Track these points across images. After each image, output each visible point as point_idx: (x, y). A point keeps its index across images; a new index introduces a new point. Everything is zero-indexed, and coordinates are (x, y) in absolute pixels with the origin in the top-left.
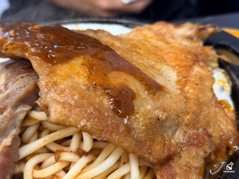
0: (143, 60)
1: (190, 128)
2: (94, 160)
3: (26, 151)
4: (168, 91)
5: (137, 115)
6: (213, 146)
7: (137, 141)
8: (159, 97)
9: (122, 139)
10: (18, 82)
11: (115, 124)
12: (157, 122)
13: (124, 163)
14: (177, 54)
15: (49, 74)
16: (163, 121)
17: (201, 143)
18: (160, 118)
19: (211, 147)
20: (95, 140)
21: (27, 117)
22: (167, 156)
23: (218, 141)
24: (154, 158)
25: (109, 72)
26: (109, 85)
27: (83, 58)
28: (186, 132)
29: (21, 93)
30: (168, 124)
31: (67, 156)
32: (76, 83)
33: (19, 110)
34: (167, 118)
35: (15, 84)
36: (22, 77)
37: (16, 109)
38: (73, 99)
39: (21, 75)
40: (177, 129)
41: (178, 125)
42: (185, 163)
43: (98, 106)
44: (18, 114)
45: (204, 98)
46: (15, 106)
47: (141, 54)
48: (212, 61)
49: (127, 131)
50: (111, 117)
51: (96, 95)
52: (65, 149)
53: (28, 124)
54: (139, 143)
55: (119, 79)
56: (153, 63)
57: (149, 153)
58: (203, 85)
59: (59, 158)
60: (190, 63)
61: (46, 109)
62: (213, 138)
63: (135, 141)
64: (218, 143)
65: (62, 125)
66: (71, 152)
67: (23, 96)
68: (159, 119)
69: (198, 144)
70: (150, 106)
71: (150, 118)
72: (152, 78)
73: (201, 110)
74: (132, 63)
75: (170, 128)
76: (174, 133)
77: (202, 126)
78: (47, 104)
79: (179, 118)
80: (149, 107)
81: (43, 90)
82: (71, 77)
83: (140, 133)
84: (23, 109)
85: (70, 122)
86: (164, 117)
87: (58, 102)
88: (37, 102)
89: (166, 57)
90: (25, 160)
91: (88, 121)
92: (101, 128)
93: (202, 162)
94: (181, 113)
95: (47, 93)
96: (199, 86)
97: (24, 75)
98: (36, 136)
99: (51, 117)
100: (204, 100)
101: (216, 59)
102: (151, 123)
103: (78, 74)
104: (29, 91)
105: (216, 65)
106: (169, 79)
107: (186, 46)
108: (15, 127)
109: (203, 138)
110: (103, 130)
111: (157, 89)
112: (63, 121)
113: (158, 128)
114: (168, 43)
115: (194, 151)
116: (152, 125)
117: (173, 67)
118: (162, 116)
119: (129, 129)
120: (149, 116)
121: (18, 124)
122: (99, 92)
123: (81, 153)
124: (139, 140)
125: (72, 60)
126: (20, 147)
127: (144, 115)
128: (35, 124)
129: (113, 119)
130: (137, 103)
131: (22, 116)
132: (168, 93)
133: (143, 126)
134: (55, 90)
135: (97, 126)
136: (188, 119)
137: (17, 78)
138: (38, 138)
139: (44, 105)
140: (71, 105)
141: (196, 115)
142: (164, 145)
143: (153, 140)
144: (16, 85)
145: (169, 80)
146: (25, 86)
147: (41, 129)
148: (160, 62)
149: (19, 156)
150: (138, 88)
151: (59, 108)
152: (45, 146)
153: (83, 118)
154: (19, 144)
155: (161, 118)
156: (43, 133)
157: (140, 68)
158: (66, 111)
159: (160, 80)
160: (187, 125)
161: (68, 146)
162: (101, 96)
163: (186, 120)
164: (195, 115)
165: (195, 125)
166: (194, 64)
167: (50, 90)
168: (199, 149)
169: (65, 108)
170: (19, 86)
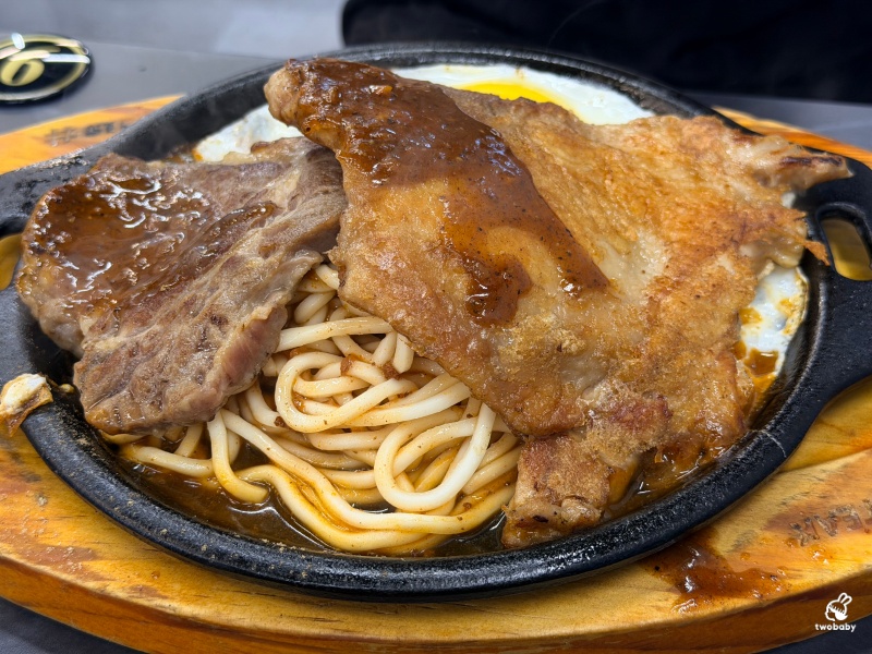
0: (602, 210)
1: (629, 386)
2: (411, 393)
3: (293, 338)
4: (617, 295)
5: (514, 329)
6: (667, 437)
7: (497, 378)
8: (585, 305)
9: (467, 366)
10: (315, 200)
11: (462, 334)
12: (553, 355)
13: (469, 416)
14: (698, 212)
15: (365, 204)
16: (570, 355)
17: (640, 422)
18: (564, 346)
19: (660, 437)
20: (416, 356)
21: (311, 275)
22: (554, 427)
23: (683, 430)
24: (523, 422)
25: (492, 225)
26: (479, 252)
27: (450, 184)
28: (616, 392)
29: (310, 225)
30: (580, 364)
31: (363, 370)
32: (413, 233)
33: (298, 258)
34: (581, 353)
35: (308, 203)
36: (326, 192)
37: (293, 255)
38: (396, 265)
39: (325, 188)
40: (599, 381)
41: (605, 374)
42: (588, 451)
43: (439, 291)
44: (294, 265)
45: (697, 333)
46: (294, 250)
47: (605, 195)
48: (785, 249)
49: (482, 355)
50: (459, 318)
51: (445, 268)
52: (365, 355)
53: (310, 288)
54: (501, 385)
55: (507, 245)
56: (624, 222)
57: (516, 409)
58: (714, 302)
59: (347, 369)
60: (716, 244)
61: (342, 269)
62: (673, 420)
63: (493, 378)
64: (681, 435)
65: (361, 308)
66: (374, 364)
67: (312, 232)
68: (559, 349)
69: (633, 422)
70: (553, 317)
71: (541, 342)
72: (596, 259)
73: (675, 354)
74: (560, 216)
75: (584, 373)
76: (590, 386)
77: (660, 389)
78: (345, 261)
79: (612, 360)
80: (549, 319)
81: (345, 233)
82: (406, 219)
83: (510, 365)
84: (306, 259)
85: (376, 307)
86: (574, 348)
87: (366, 262)
88: (329, 252)
89: (665, 214)
90: (287, 355)
91: (409, 314)
92: (430, 334)
93: (630, 460)
94: (621, 349)
95: (350, 240)
96: (700, 302)
97: (330, 188)
98: (322, 315)
99: (345, 288)
100: (696, 337)
101: (797, 248)
102: (539, 353)
103: (425, 217)
104: (325, 225)
105: (791, 260)
106: (643, 269)
107: (739, 196)
108: (284, 289)
109: (650, 413)
110: (433, 339)
111: (589, 287)
112: (365, 301)
113: (553, 366)
114: (697, 178)
115: (616, 433)
116: (541, 356)
117: (669, 242)
118: (570, 345)
119: (487, 352)
120: (539, 338)
121: (291, 283)
122: (454, 263)
123: (389, 372)
124: (504, 378)
125: (424, 182)
126: (284, 328)
127: (529, 333)
128: (324, 293)
129: (462, 323)
130: (526, 304)
131: (300, 271)
132: (615, 299)
133: (518, 353)
134: (368, 239)
135: (424, 329)
136: (630, 367)
137: (316, 191)
138: (325, 321)
139: (340, 262)
140: (387, 277)
141: (656, 363)
142: (556, 404)
143: (534, 388)
144: (308, 206)
145: (644, 272)
146: (321, 213)
147: (333, 304)
148: (645, 223)
149: (278, 344)
150: (546, 274)
151: (365, 275)
152: (330, 339)
153: (401, 307)
154: (283, 322)
155: (566, 348)
156: (336, 314)
157: (575, 230)
158: (375, 285)
159: (612, 268)
160: (624, 379)
161: (372, 352)
162: (455, 271)
163: (626, 367)
164: (652, 362)
165: (643, 381)
166: (724, 248)
167: (358, 235)
168: (631, 433)
169: (375, 277)
170: (312, 210)
